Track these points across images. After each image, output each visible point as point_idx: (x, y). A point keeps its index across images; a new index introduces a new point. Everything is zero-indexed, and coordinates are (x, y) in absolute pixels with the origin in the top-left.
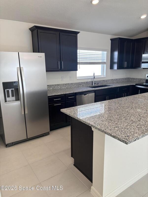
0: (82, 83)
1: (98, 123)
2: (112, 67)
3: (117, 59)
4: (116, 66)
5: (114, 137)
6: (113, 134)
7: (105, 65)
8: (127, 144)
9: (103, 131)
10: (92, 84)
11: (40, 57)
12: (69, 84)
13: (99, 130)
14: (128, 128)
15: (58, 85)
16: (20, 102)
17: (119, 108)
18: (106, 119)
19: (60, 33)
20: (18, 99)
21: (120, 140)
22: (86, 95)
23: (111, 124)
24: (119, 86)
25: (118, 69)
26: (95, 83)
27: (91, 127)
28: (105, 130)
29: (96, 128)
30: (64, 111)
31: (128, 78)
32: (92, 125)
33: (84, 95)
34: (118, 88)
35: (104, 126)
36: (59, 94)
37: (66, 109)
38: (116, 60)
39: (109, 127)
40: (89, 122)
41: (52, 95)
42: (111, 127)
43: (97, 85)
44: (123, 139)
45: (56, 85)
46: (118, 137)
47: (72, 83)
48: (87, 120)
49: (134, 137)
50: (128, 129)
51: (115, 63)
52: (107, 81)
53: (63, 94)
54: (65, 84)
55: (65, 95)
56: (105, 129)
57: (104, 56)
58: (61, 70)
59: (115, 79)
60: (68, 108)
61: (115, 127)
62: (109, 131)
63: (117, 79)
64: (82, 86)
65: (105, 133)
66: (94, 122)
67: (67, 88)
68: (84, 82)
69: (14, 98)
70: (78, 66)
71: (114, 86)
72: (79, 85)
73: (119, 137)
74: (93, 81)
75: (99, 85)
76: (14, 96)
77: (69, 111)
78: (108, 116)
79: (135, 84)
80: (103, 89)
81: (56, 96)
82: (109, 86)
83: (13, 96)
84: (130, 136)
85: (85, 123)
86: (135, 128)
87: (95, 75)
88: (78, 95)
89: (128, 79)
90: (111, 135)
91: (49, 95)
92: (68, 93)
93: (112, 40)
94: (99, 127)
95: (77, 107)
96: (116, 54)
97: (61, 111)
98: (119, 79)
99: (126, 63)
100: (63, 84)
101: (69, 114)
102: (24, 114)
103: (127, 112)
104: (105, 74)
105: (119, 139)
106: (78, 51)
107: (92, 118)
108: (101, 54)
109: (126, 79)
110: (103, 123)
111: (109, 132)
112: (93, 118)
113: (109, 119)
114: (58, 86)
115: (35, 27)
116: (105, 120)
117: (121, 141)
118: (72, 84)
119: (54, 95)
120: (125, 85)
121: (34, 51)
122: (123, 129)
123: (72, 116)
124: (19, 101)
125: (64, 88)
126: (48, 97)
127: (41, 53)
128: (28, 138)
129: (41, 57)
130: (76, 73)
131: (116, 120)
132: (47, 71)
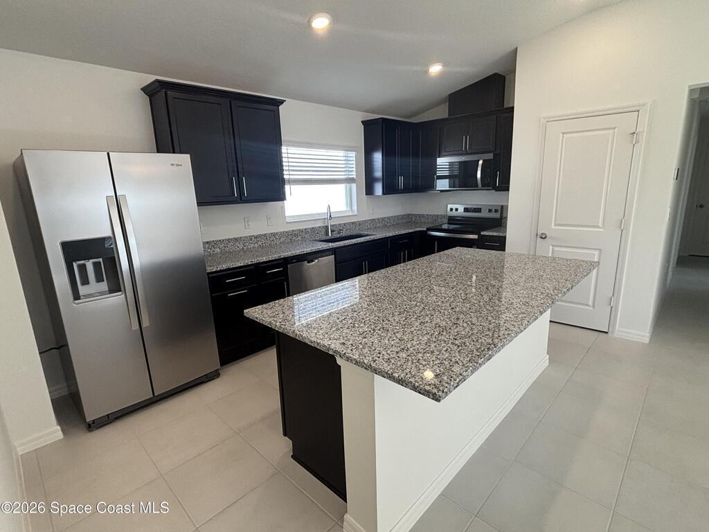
0: (301, 231)
1: (351, 342)
2: (369, 191)
3: (381, 169)
4: (378, 188)
5: (400, 382)
6: (396, 375)
7: (354, 186)
8: (438, 400)
9: (368, 367)
10: (327, 234)
11: (178, 165)
12: (265, 235)
13: (357, 363)
14: (431, 350)
15: (236, 239)
16: (123, 295)
17: (399, 291)
18: (373, 327)
19: (232, 102)
20: (116, 287)
21: (418, 389)
22: (313, 261)
23: (387, 341)
24: (391, 234)
25: (384, 193)
26: (332, 231)
27: (333, 356)
28: (373, 365)
29: (348, 359)
30: (254, 313)
31: (409, 215)
32: (336, 352)
33: (308, 262)
34: (389, 240)
35: (370, 351)
36: (240, 265)
37: (260, 307)
38: (378, 173)
39: (384, 353)
40: (326, 343)
41: (219, 269)
42: (389, 352)
43: (338, 236)
44: (427, 388)
45: (229, 240)
46: (411, 382)
47: (275, 231)
48: (322, 337)
49: (454, 376)
50: (432, 352)
51: (376, 180)
52: (360, 223)
53: (249, 263)
54: (256, 237)
55: (257, 265)
56: (374, 361)
57: (351, 162)
58: (241, 200)
59: (378, 219)
60: (264, 306)
61: (399, 349)
62: (386, 365)
63: (383, 219)
64: (300, 238)
65: (376, 371)
66: (342, 341)
67: (261, 247)
68: (305, 229)
69: (104, 286)
70: (287, 187)
71: (379, 235)
72: (293, 236)
73: (416, 381)
74: (326, 224)
75: (344, 234)
76: (103, 281)
77: (269, 312)
78: (377, 318)
79: (425, 229)
80: (355, 244)
81: (231, 271)
82: (367, 235)
83: (99, 279)
84: (443, 373)
85: (316, 345)
86: (449, 350)
87: (331, 211)
88: (292, 263)
89: (408, 219)
90: (390, 377)
91: (209, 269)
92: (264, 259)
93: (366, 124)
94: (356, 357)
95: (290, 298)
96: (378, 157)
97: (245, 314)
98: (389, 218)
99: (401, 179)
100: (251, 238)
101: (270, 323)
102: (138, 327)
103: (422, 302)
104: (355, 207)
105: (415, 389)
106: (284, 149)
107: (334, 329)
108: (342, 158)
109: (403, 217)
110: (366, 340)
111: (387, 368)
112: (338, 329)
113: (378, 328)
114: (237, 244)
115: (157, 84)
116: (370, 331)
117: (420, 393)
118: (274, 235)
119: (224, 267)
120: (403, 232)
121: (160, 150)
122: (420, 355)
123: (277, 329)
124: (120, 293)
125: (254, 247)
126: (208, 274)
127: (181, 153)
128: (156, 395)
129: (181, 165)
130: (283, 208)
131: (398, 328)
132: (200, 204)
